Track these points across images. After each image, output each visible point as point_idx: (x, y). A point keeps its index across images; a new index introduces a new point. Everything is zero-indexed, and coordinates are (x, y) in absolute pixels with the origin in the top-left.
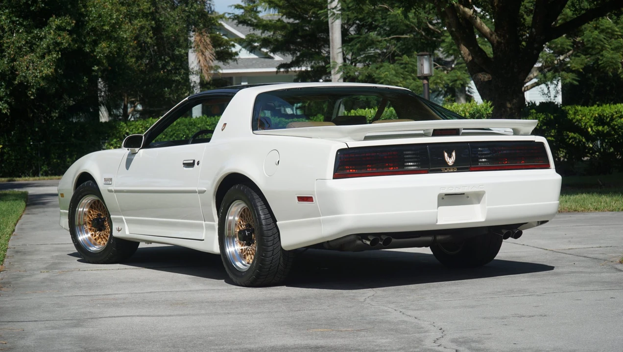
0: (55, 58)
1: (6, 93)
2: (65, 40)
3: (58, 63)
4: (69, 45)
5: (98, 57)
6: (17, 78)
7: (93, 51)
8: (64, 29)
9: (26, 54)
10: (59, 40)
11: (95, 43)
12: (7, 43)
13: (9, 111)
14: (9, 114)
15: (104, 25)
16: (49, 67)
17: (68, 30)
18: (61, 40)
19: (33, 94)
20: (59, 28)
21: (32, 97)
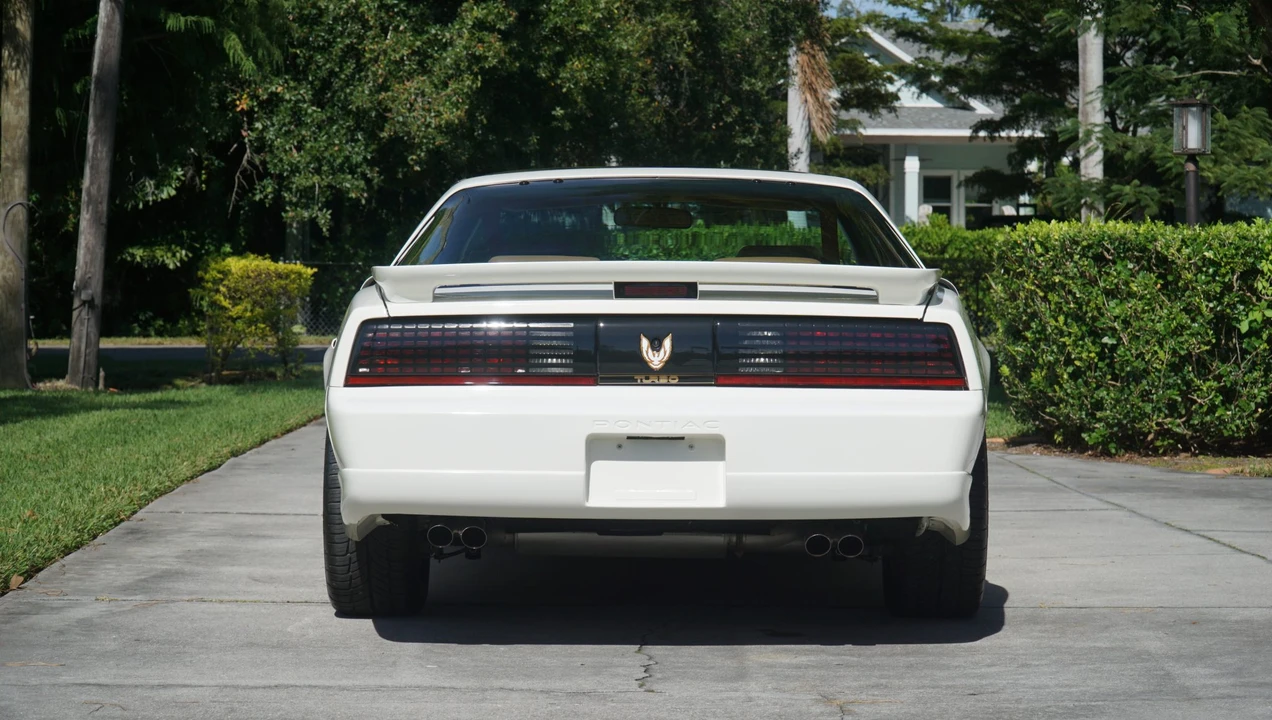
0: (470, 87)
1: (365, 158)
2: (493, 50)
3: (476, 99)
4: (502, 61)
5: (564, 90)
6: (387, 126)
7: (554, 76)
8: (492, 29)
9: (410, 76)
10: (479, 50)
11: (560, 60)
12: (372, 51)
13: (365, 195)
14: (363, 202)
15: (580, 22)
16: (456, 105)
17: (500, 31)
18: (484, 51)
19: (418, 161)
20: (480, 25)
21: (417, 168)
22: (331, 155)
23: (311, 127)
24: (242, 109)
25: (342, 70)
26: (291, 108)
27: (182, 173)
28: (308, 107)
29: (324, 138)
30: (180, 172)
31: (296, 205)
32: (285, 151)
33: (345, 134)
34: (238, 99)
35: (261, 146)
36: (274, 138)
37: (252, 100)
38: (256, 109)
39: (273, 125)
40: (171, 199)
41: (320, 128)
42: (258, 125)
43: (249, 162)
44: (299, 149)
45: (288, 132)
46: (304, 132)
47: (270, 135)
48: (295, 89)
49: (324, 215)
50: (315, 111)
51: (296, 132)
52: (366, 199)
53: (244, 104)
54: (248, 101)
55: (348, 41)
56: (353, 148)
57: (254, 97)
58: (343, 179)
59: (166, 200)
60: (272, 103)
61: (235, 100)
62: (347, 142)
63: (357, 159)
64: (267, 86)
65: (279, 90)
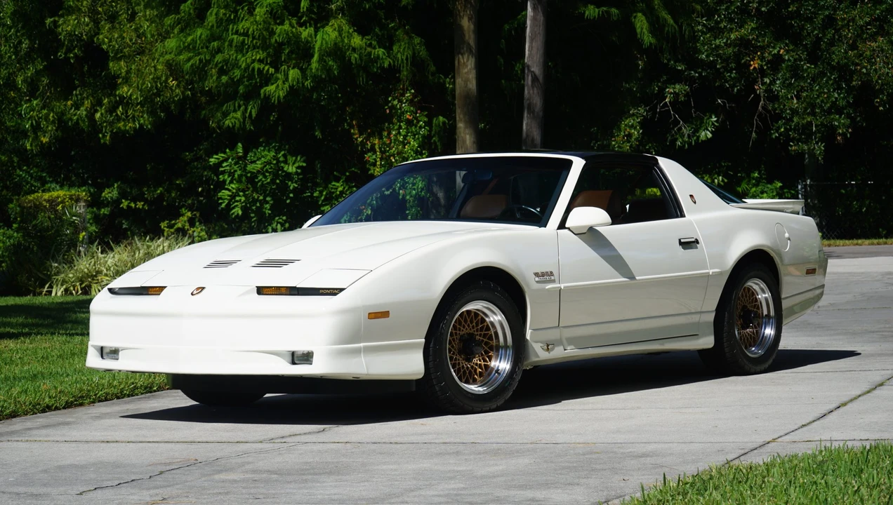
1: (848, 102)
9: (873, 38)
12: (843, 19)
13: (850, 130)
14: (849, 135)
19: (882, 103)
21: (881, 108)
22: (822, 101)
23: (807, 79)
24: (755, 68)
25: (824, 35)
26: (791, 66)
27: (715, 119)
28: (805, 63)
29: (817, 88)
30: (714, 119)
31: (799, 140)
32: (788, 99)
33: (832, 84)
34: (752, 60)
35: (772, 97)
36: (779, 89)
37: (761, 61)
38: (765, 68)
39: (778, 79)
40: (708, 140)
41: (813, 80)
42: (767, 80)
43: (762, 107)
44: (798, 97)
45: (790, 84)
46: (802, 84)
47: (776, 87)
48: (793, 51)
49: (819, 147)
50: (808, 67)
51: (796, 84)
52: (850, 133)
53: (755, 64)
54: (759, 62)
55: (827, 13)
56: (839, 94)
57: (762, 58)
58: (833, 119)
59: (705, 141)
60: (776, 63)
61: (749, 61)
62: (834, 91)
63: (842, 103)
64: (771, 50)
65: (781, 53)
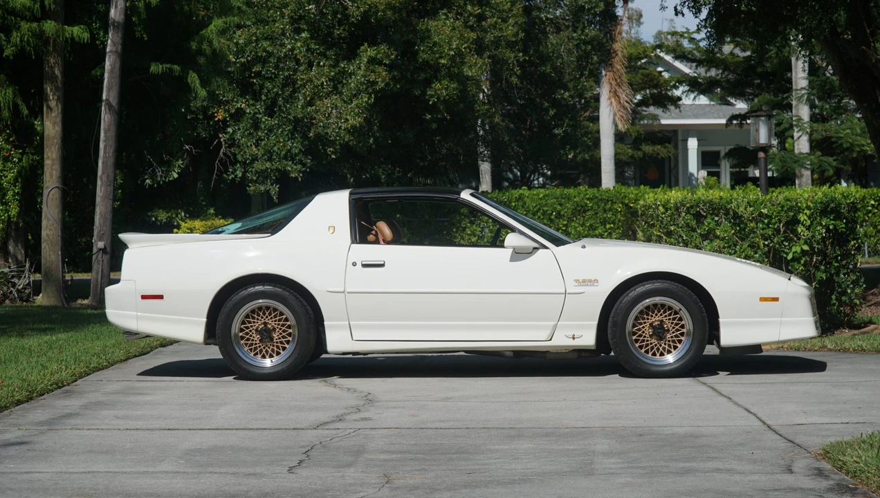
0: (366, 102)
1: (300, 150)
2: (382, 77)
3: (371, 110)
4: (387, 85)
5: (431, 103)
6: (313, 129)
7: (424, 93)
8: (380, 63)
9: (328, 95)
10: (372, 78)
11: (427, 83)
12: (303, 79)
13: (301, 175)
14: (300, 179)
15: (441, 57)
16: (358, 115)
17: (385, 65)
18: (376, 78)
19: (334, 152)
20: (372, 61)
21: (334, 156)
22: (278, 149)
23: (264, 130)
24: (219, 119)
25: (283, 92)
26: (251, 118)
27: (181, 162)
28: (262, 117)
29: (273, 138)
31: (256, 182)
32: (248, 146)
33: (287, 135)
34: (216, 113)
35: (232, 143)
36: (240, 138)
37: (225, 113)
38: (228, 119)
39: (239, 129)
40: (175, 180)
41: (270, 131)
42: (230, 130)
43: (224, 154)
44: (257, 145)
45: (250, 134)
46: (260, 134)
47: (238, 136)
48: (253, 105)
49: (274, 189)
50: (266, 120)
51: (255, 134)
52: (301, 177)
53: (220, 115)
54: (222, 114)
55: (286, 74)
56: (293, 144)
57: (226, 111)
58: (286, 164)
59: (172, 181)
60: (238, 115)
61: (214, 113)
62: (288, 140)
63: (295, 151)
64: (235, 104)
65: (243, 106)
